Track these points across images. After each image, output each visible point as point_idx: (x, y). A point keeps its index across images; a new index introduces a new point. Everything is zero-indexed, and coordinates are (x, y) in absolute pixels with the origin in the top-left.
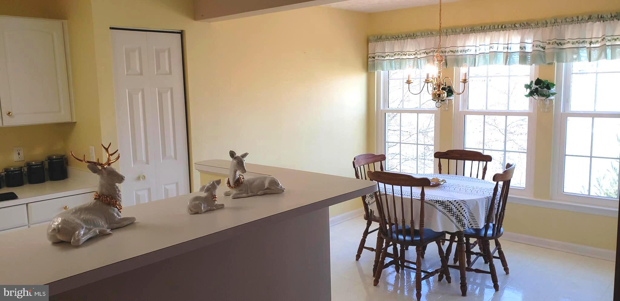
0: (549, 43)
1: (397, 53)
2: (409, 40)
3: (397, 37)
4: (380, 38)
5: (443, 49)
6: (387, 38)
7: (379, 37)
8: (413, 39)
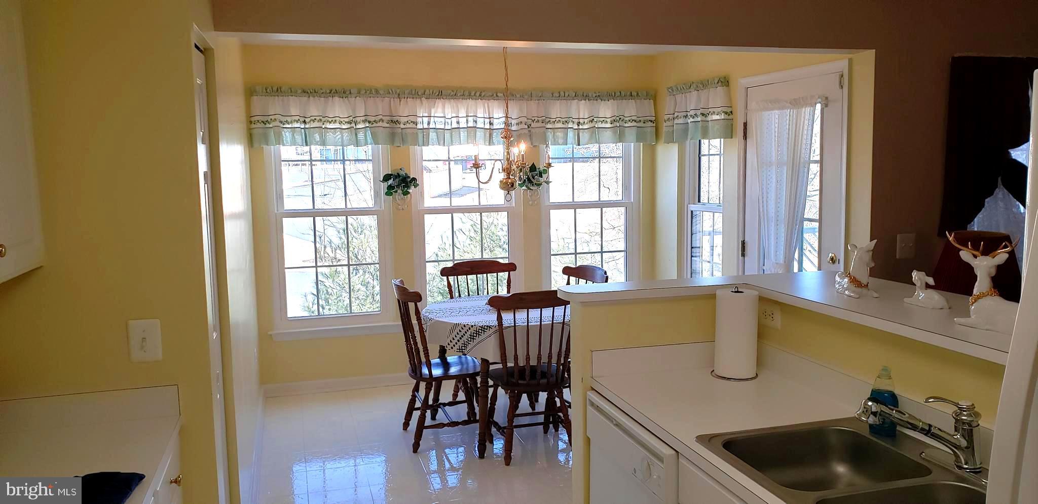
0: (538, 121)
1: (318, 118)
2: (337, 99)
3: (310, 92)
4: (277, 91)
5: (395, 119)
6: (292, 92)
7: (275, 89)
8: (342, 98)
